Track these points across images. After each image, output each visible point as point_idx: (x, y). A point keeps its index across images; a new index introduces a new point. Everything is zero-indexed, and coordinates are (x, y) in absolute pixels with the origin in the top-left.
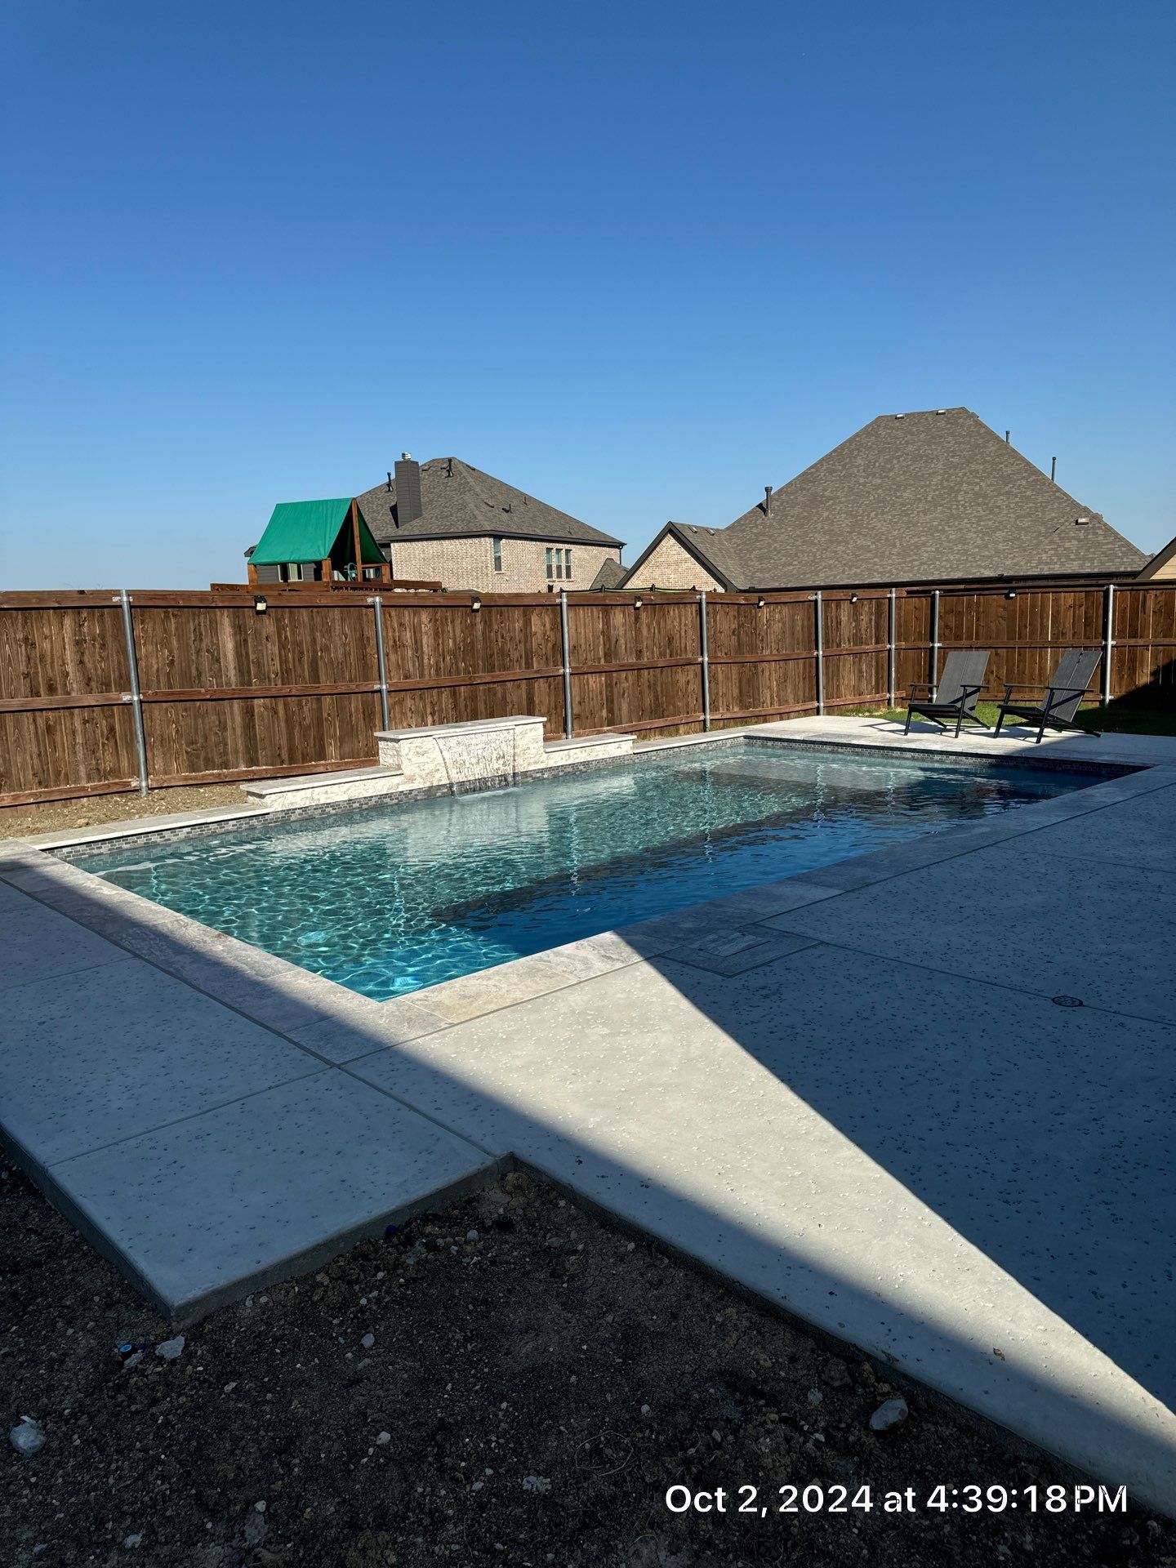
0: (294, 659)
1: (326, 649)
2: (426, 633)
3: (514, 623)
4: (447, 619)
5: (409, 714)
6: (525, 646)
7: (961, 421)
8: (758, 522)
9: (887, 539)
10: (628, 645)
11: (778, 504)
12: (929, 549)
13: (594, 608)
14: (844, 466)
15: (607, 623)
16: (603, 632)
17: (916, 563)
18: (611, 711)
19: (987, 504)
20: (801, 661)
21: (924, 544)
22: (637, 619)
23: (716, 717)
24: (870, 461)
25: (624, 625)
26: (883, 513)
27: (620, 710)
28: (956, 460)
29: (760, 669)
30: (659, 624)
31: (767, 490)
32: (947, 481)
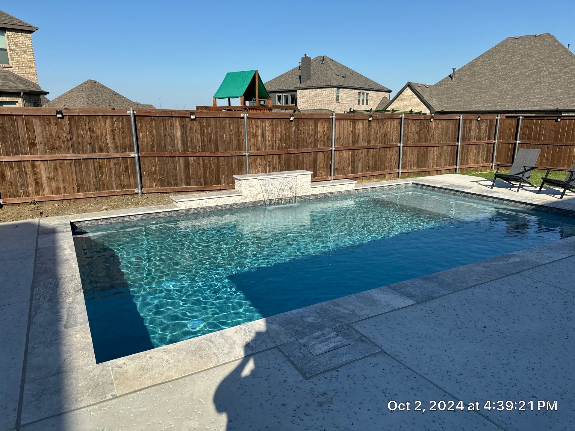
0: (207, 140)
1: (222, 136)
2: (268, 130)
3: (309, 126)
4: (278, 124)
5: (259, 166)
6: (314, 137)
7: (546, 39)
8: (448, 83)
9: (505, 92)
10: (364, 138)
11: (458, 75)
12: (524, 96)
13: (349, 121)
14: (489, 60)
15: (354, 127)
16: (352, 132)
17: (517, 102)
18: (353, 167)
19: (554, 77)
20: (450, 147)
21: (522, 94)
22: (369, 126)
23: (405, 171)
24: (501, 57)
25: (363, 128)
26: (505, 80)
27: (358, 166)
28: (542, 57)
29: (429, 150)
30: (380, 128)
31: (454, 69)
32: (536, 66)
